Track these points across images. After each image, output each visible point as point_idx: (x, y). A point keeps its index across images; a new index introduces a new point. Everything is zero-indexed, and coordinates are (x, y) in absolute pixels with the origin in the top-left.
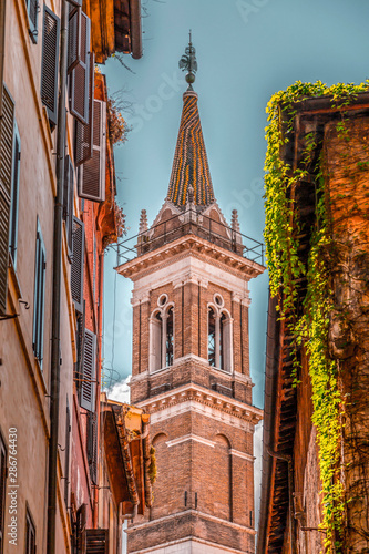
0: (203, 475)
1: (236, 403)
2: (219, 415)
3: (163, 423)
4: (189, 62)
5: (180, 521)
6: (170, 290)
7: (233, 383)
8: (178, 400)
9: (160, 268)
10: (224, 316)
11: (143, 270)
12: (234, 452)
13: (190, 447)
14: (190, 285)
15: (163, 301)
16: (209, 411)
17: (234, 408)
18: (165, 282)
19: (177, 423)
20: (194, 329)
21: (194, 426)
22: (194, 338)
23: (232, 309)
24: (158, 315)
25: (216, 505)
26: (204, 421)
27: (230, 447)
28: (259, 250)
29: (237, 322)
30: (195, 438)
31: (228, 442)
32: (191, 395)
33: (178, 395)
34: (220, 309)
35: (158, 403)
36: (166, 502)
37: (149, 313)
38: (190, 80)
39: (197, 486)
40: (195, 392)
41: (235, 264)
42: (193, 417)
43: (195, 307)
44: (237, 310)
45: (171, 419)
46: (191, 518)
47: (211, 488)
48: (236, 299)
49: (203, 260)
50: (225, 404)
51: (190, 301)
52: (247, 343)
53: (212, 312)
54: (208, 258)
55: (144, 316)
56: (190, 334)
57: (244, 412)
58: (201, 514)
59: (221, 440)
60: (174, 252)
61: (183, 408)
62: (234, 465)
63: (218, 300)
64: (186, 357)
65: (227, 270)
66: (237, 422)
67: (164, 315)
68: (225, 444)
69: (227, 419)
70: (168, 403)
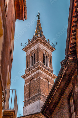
0: (42, 86)
2: (46, 75)
3: (33, 76)
4: (38, 16)
6: (34, 51)
7: (49, 70)
9: (32, 47)
10: (46, 57)
11: (29, 48)
12: (49, 83)
13: (39, 79)
14: (39, 48)
15: (33, 53)
16: (43, 73)
17: (49, 73)
18: (33, 49)
19: (36, 75)
20: (40, 56)
21: (40, 75)
22: (40, 58)
23: (48, 56)
25: (46, 94)
26: (42, 75)
27: (49, 82)
28: (54, 46)
29: (49, 58)
30: (40, 77)
31: (48, 81)
32: (39, 68)
33: (36, 69)
34: (46, 55)
35: (32, 72)
36: (33, 93)
37: (30, 56)
38: (39, 18)
39: (41, 88)
41: (49, 47)
42: (40, 73)
43: (40, 52)
44: (49, 56)
45: (35, 75)
46: (39, 94)
47: (44, 89)
48: (49, 54)
50: (47, 72)
51: (39, 51)
52: (52, 63)
53: (44, 55)
55: (29, 57)
56: (39, 57)
57: (52, 75)
58: (42, 94)
59: (46, 80)
61: (37, 72)
62: (50, 86)
63: (45, 53)
64: (38, 61)
65: (47, 48)
66: (50, 77)
67: (33, 56)
68: (47, 81)
69: (48, 76)
70: (34, 71)
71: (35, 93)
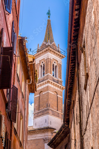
0: (51, 100)
1: (59, 85)
2: (55, 87)
3: (42, 89)
4: (49, 13)
5: (46, 110)
6: (44, 60)
7: (58, 81)
8: (45, 83)
9: (42, 55)
10: (56, 66)
11: (38, 56)
12: (58, 96)
13: (48, 94)
14: (48, 58)
15: (42, 63)
16: (52, 86)
17: (58, 86)
18: (43, 58)
19: (45, 89)
20: (49, 68)
21: (49, 89)
22: (49, 70)
23: (58, 65)
24: (41, 66)
25: (54, 107)
26: (51, 88)
27: (57, 94)
28: (64, 52)
29: (59, 67)
30: (49, 92)
31: (57, 93)
32: (48, 82)
33: (45, 82)
34: (55, 65)
35: (41, 84)
36: (43, 106)
37: (39, 65)
38: (49, 17)
39: (50, 102)
40: (49, 81)
41: (59, 55)
42: (49, 87)
43: (49, 63)
44: (59, 65)
45: (44, 88)
46: (48, 109)
47: (53, 103)
48: (59, 63)
49: (52, 53)
50: (56, 85)
51: (49, 62)
52: (61, 72)
53: (53, 65)
54: (53, 53)
55: (38, 66)
56: (48, 69)
57: (60, 87)
58: (51, 109)
59: (55, 93)
60: (45, 51)
61: (46, 85)
62: (58, 98)
63: (55, 63)
64: (47, 74)
65: (57, 56)
66: (59, 89)
67: (43, 66)
68: (56, 94)
69: (57, 88)
70: (43, 84)
71: (44, 107)
